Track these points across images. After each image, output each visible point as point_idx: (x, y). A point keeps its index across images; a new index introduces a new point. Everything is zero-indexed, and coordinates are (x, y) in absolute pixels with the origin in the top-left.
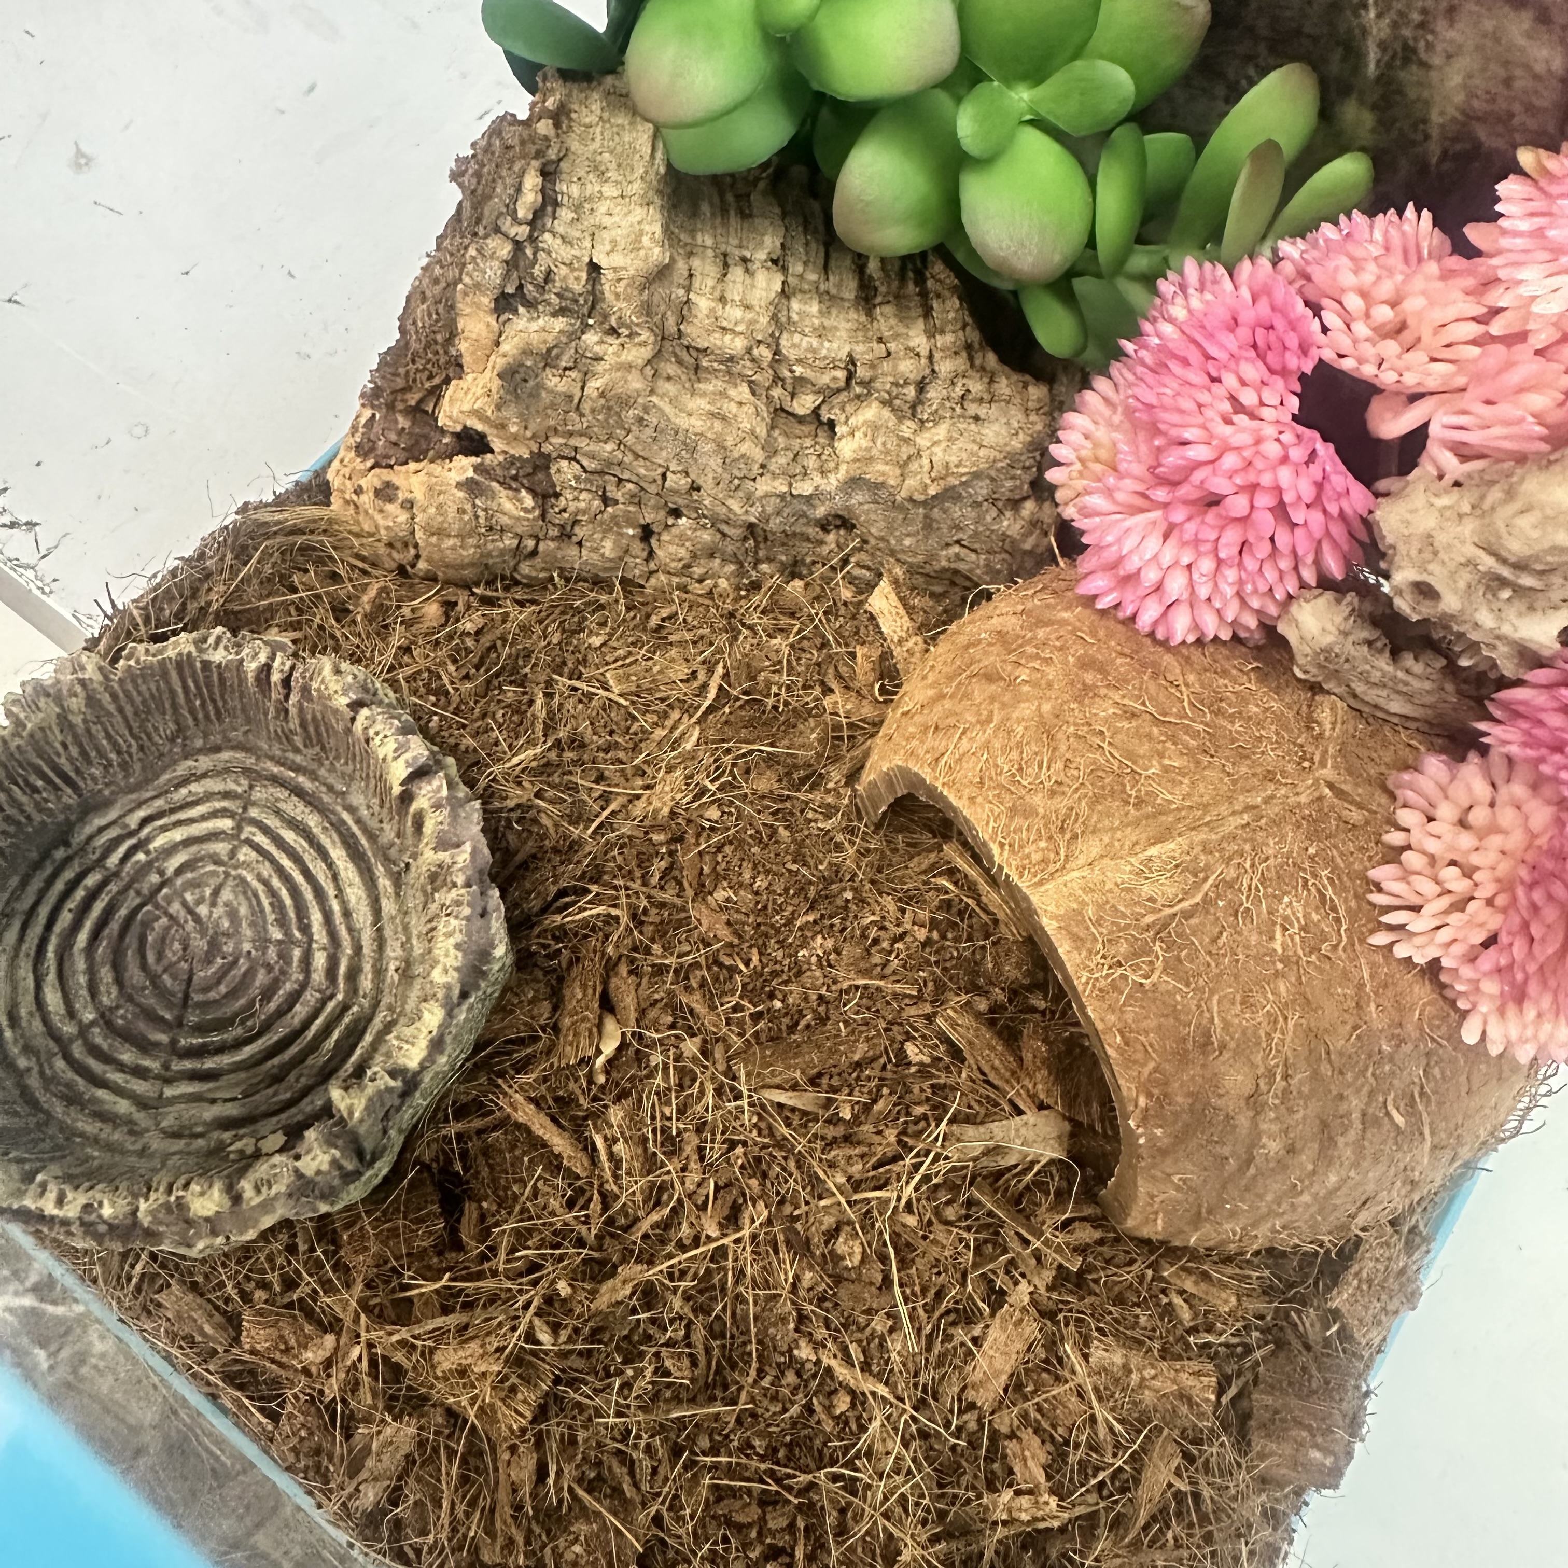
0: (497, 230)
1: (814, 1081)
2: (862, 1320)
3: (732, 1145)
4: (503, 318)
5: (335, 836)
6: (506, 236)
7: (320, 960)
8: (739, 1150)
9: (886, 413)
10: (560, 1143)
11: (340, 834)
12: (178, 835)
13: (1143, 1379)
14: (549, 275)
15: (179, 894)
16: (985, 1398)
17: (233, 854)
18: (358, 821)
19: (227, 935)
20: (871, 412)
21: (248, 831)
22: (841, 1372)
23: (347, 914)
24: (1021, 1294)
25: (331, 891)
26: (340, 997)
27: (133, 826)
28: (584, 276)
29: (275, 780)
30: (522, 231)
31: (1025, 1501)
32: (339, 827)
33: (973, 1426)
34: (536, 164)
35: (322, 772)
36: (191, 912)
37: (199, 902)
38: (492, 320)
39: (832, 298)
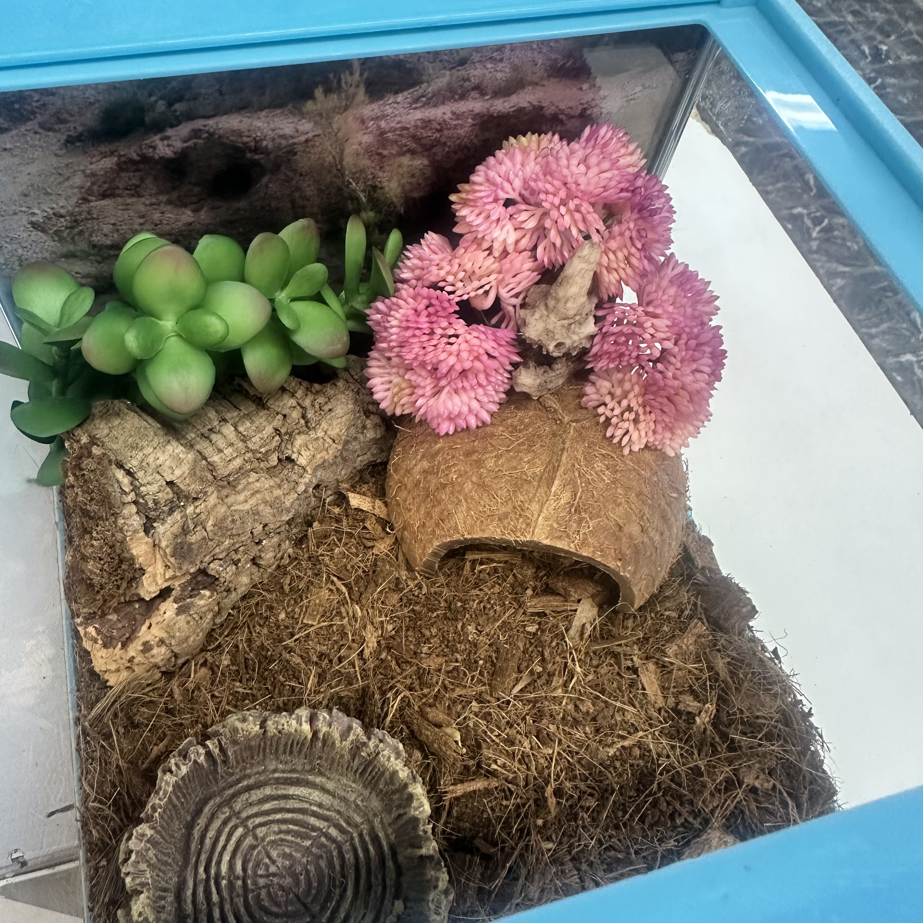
0: (124, 504)
1: (520, 671)
2: (613, 722)
3: (524, 719)
4: (150, 535)
5: (283, 787)
6: (129, 503)
7: (333, 832)
8: (528, 717)
9: (303, 437)
10: (479, 785)
11: (283, 784)
12: (226, 858)
13: (686, 645)
14: (156, 502)
15: (255, 875)
16: (660, 703)
17: (255, 837)
18: (283, 772)
19: (291, 866)
20: (299, 441)
21: (250, 824)
22: (626, 743)
23: (320, 805)
24: (637, 661)
25: (306, 806)
26: (355, 835)
27: (204, 876)
28: (168, 489)
29: (235, 795)
30: (131, 497)
31: (703, 714)
32: (278, 782)
33: (666, 715)
34: (114, 466)
35: (248, 771)
36: (267, 876)
37: (267, 867)
38: (147, 539)
39: (248, 415)
